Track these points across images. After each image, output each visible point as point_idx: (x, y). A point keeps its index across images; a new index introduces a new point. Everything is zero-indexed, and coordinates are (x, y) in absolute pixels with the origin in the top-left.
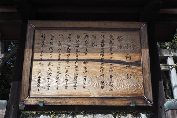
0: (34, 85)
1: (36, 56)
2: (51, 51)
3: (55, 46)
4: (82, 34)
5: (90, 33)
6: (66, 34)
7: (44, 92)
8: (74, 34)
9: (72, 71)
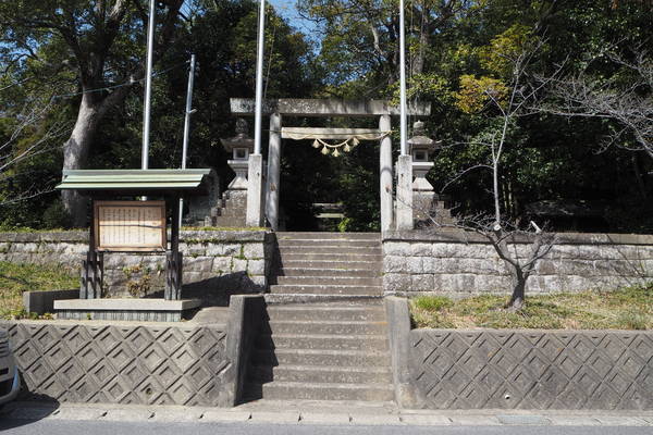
0: (101, 240)
1: (101, 223)
2: (109, 220)
3: (111, 217)
4: (127, 209)
5: (132, 209)
6: (117, 209)
7: (105, 245)
8: (122, 209)
9: (122, 232)
